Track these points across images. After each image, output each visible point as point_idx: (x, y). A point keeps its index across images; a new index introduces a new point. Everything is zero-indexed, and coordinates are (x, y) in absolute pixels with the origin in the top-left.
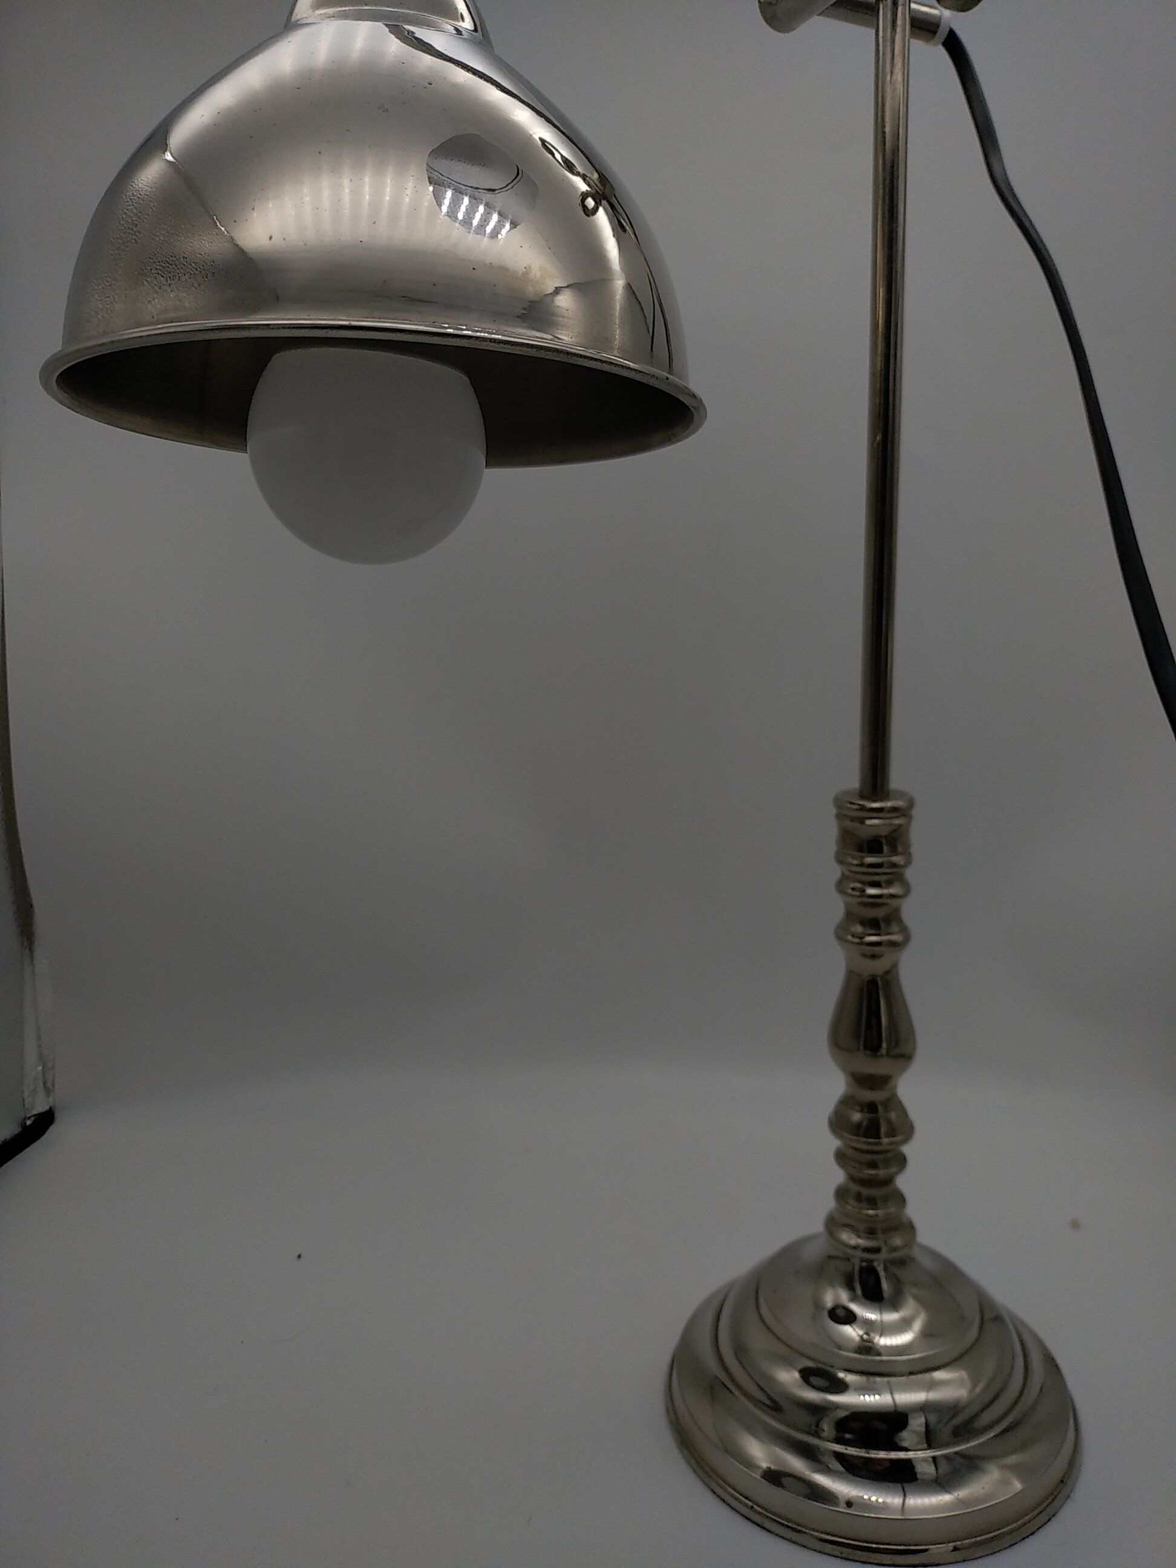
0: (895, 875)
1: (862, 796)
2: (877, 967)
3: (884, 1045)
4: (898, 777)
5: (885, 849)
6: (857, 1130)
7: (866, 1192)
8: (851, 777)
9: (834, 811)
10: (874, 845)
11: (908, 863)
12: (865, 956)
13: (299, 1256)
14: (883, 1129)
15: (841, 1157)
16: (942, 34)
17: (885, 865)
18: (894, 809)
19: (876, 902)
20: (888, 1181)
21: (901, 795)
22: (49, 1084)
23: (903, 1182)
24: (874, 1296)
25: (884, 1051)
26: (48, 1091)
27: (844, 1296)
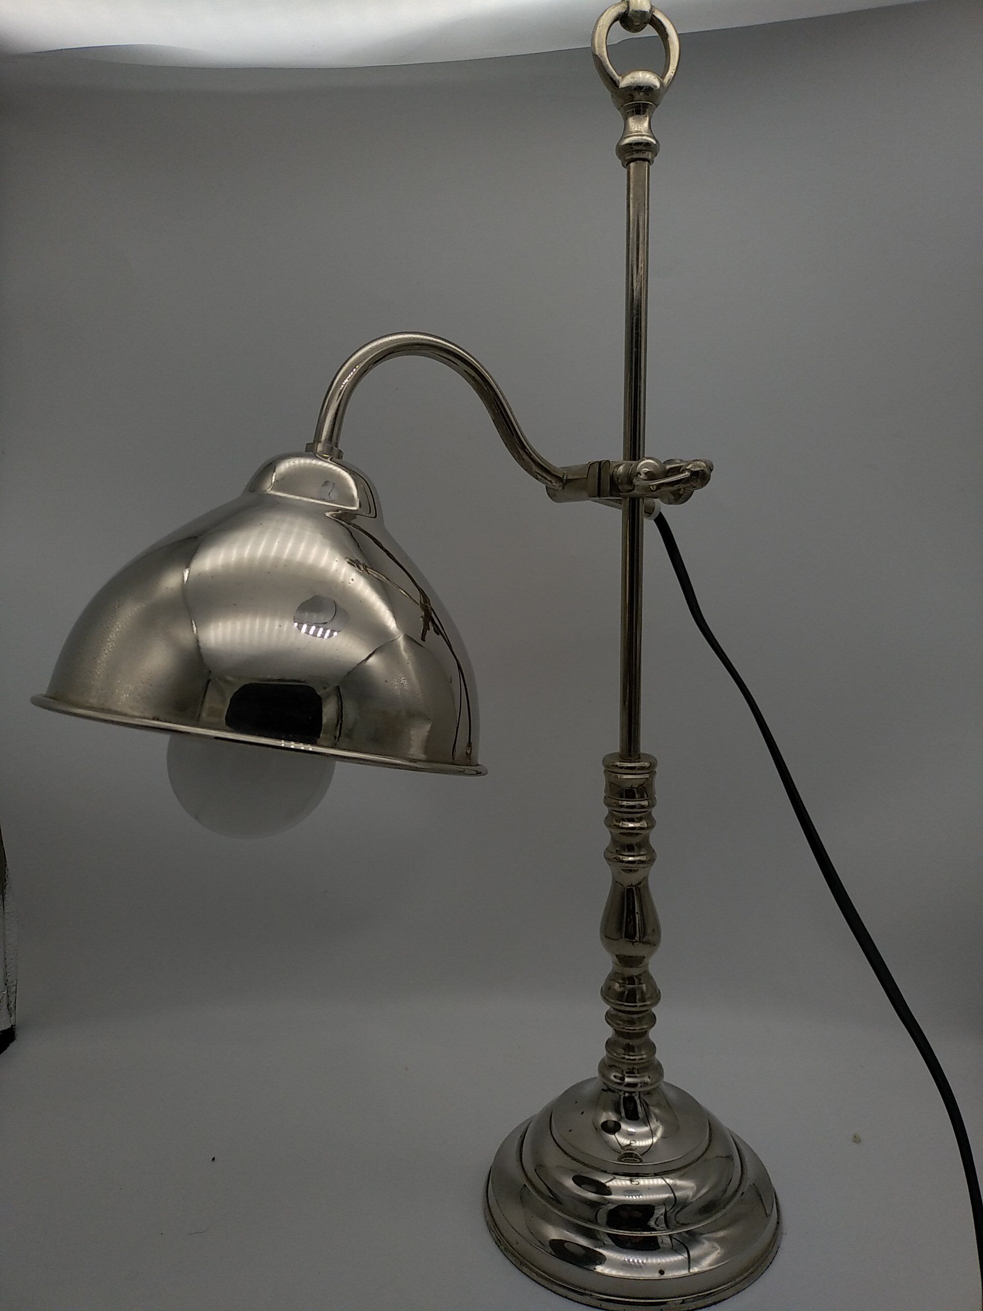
0: (645, 814)
1: (623, 759)
2: (633, 879)
3: (638, 935)
4: (645, 746)
5: (637, 796)
6: (620, 996)
7: (627, 1042)
8: (615, 745)
9: (603, 769)
10: (629, 794)
11: (652, 805)
12: (625, 871)
13: (213, 1159)
14: (638, 997)
15: (609, 1017)
16: (655, 514)
17: (637, 807)
18: (642, 768)
19: (631, 832)
20: (644, 1033)
21: (648, 757)
22: (12, 1006)
23: (654, 1035)
24: (633, 1117)
25: (637, 938)
26: (10, 1011)
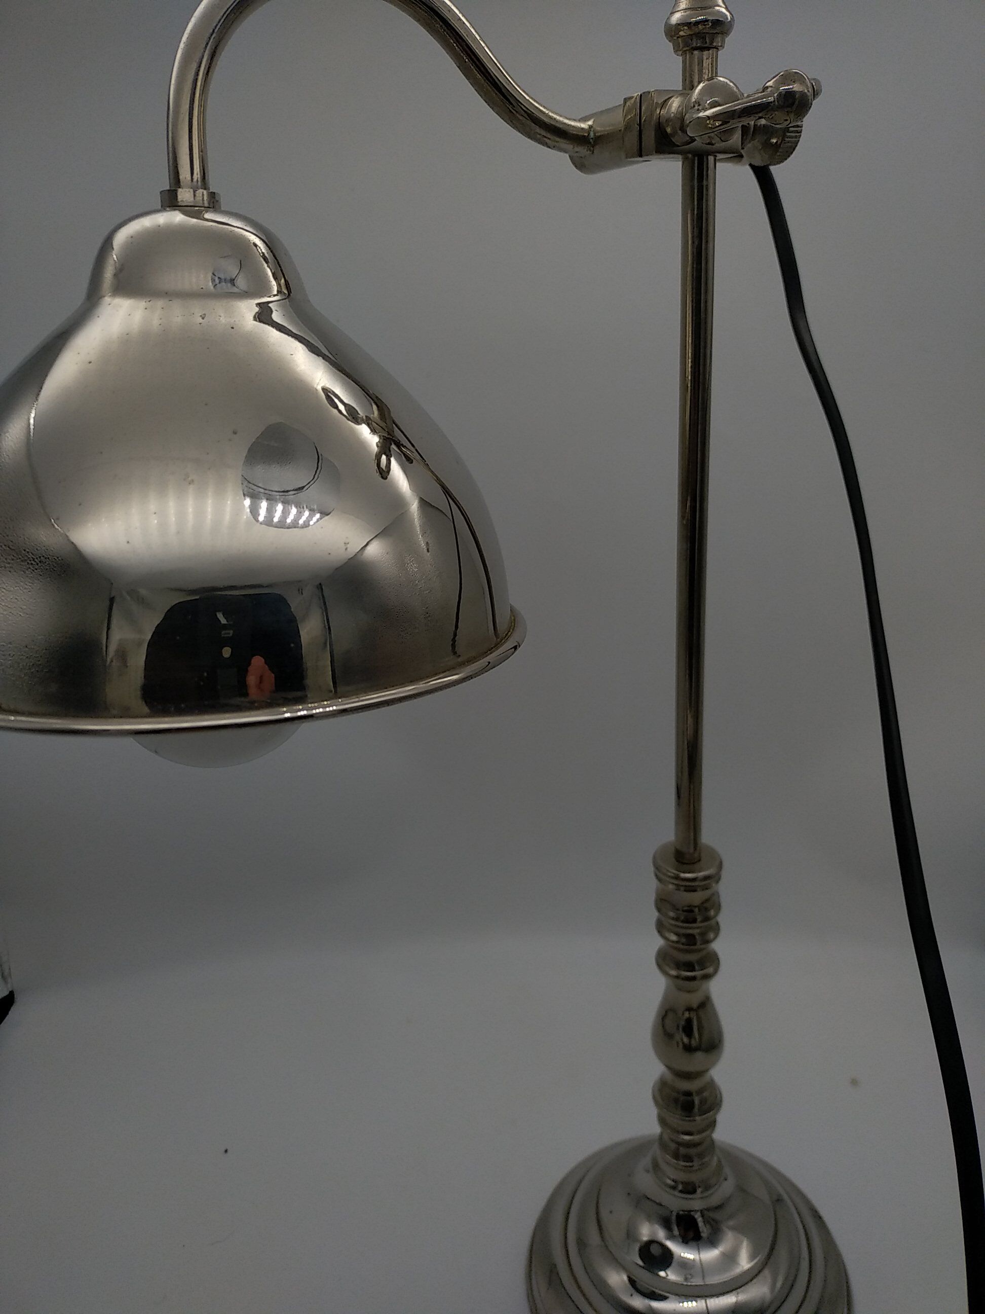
0: (707, 927)
7: (683, 1151)
13: (226, 1151)
18: (706, 878)
24: (691, 1236)
27: (661, 1234)
